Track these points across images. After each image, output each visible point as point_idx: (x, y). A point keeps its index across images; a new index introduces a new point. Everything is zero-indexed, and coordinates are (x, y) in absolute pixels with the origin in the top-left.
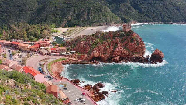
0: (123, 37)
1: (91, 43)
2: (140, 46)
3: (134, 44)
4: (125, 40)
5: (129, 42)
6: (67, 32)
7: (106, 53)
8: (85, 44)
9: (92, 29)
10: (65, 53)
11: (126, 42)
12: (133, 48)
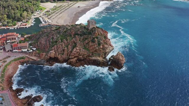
0: (85, 36)
1: (51, 40)
2: (101, 47)
3: (94, 45)
4: (86, 39)
5: (89, 42)
6: (51, 11)
7: (63, 54)
8: (46, 41)
9: (79, 7)
10: (26, 50)
11: (87, 41)
12: (93, 49)
